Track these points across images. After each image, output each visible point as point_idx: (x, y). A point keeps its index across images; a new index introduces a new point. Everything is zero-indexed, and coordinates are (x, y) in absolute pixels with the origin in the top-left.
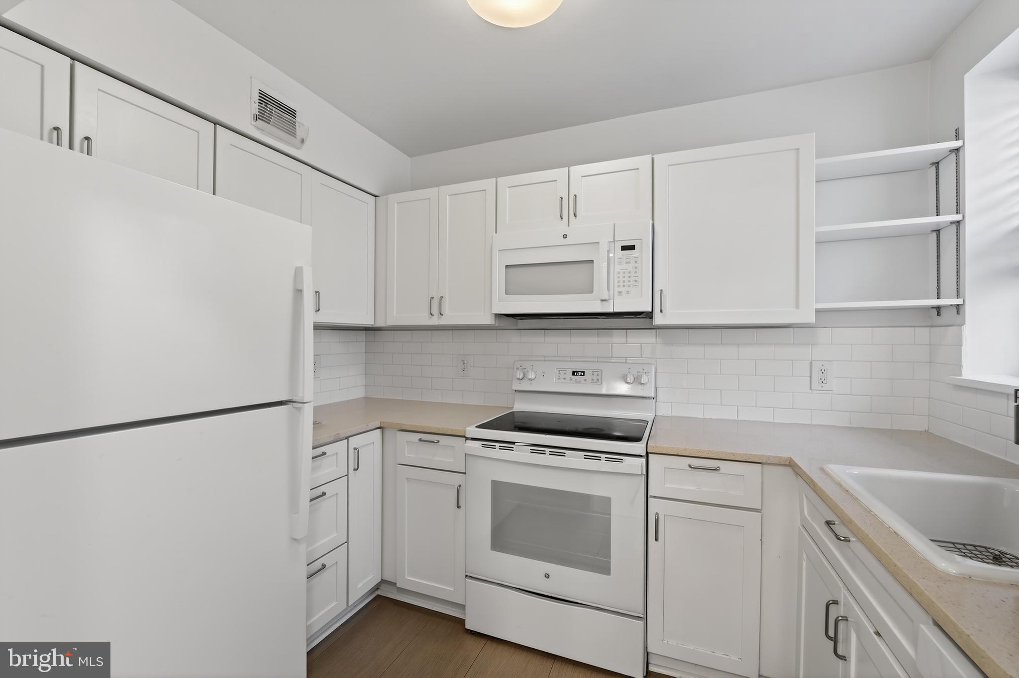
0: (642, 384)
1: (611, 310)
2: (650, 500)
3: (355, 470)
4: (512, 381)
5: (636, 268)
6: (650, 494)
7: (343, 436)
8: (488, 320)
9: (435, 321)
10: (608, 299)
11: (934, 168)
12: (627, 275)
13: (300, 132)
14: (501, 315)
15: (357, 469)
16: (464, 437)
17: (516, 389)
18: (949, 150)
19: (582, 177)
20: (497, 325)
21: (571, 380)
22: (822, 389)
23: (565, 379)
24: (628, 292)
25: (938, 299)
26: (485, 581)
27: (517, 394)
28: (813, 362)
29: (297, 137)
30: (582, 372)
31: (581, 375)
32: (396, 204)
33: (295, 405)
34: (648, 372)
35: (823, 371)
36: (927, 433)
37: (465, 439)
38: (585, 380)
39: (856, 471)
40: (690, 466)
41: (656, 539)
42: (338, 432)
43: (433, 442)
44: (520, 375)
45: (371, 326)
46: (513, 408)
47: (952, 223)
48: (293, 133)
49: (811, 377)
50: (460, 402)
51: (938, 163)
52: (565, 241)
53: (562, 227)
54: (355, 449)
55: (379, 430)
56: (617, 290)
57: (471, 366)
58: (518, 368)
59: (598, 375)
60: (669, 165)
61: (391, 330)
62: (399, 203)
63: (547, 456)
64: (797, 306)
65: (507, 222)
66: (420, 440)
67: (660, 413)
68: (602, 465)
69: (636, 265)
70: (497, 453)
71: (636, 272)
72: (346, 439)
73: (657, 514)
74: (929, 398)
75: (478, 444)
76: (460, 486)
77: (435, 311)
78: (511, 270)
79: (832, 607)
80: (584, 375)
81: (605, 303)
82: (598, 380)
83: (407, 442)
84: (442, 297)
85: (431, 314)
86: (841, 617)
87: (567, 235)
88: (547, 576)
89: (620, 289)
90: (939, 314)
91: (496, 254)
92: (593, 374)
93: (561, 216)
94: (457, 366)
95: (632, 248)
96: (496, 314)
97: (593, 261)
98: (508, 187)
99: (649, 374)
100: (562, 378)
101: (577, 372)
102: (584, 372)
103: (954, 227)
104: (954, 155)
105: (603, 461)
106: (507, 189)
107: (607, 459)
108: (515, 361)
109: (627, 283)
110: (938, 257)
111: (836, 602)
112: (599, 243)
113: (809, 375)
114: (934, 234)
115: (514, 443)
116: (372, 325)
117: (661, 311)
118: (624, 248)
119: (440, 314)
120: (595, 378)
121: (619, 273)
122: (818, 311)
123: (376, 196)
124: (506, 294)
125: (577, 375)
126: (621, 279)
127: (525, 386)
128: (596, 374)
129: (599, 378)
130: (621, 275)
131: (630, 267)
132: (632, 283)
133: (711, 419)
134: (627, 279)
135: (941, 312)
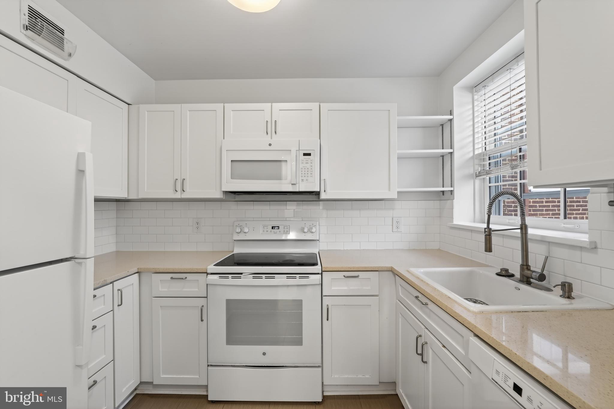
0: (312, 232)
1: (297, 190)
2: (324, 298)
3: (119, 305)
4: (232, 234)
5: (311, 166)
6: (324, 294)
7: (109, 282)
8: (218, 195)
9: (178, 196)
10: (295, 183)
11: (441, 127)
12: (306, 170)
13: (66, 46)
14: (227, 192)
15: (121, 304)
16: (206, 273)
17: (235, 239)
18: (448, 119)
19: (280, 110)
20: (224, 198)
21: (271, 232)
22: (397, 231)
23: (267, 231)
24: (307, 180)
25: (443, 187)
26: (223, 366)
27: (235, 242)
28: (394, 218)
29: (65, 50)
30: (277, 227)
31: (277, 229)
32: (146, 112)
33: (77, 260)
34: (315, 226)
35: (398, 222)
36: (439, 250)
37: (206, 274)
38: (280, 232)
39: (422, 270)
40: (344, 276)
41: (328, 320)
42: (105, 279)
43: (182, 279)
44: (238, 230)
45: (124, 198)
46: (233, 251)
47: (449, 153)
48: (62, 47)
49: (392, 225)
50: (195, 250)
51: (443, 125)
52: (270, 148)
53: (267, 139)
54: (118, 290)
55: (137, 274)
56: (301, 178)
57: (203, 226)
58: (237, 226)
60: (328, 110)
61: (139, 201)
62: (148, 111)
63: (264, 280)
64: (389, 190)
65: (232, 133)
66: (172, 278)
67: (321, 248)
68: (298, 281)
69: (311, 165)
70: (230, 281)
71: (311, 169)
72: (111, 283)
73: (328, 305)
74: (440, 234)
75: (216, 277)
76: (203, 306)
77: (179, 188)
78: (234, 163)
79: (419, 338)
80: (279, 229)
81: (294, 186)
82: (287, 231)
83: (160, 280)
84: (184, 179)
85: (176, 191)
86: (425, 342)
87: (271, 144)
88: (264, 354)
89: (303, 178)
90: (443, 194)
91: (224, 153)
92: (284, 228)
93: (267, 132)
94: (193, 226)
95: (309, 155)
96: (223, 192)
97: (287, 161)
98: (232, 111)
99: (315, 227)
100: (265, 231)
101: (275, 227)
102: (279, 227)
103: (450, 155)
104: (449, 122)
105: (298, 279)
106: (232, 112)
107: (300, 278)
108: (234, 221)
109: (306, 175)
110: (443, 168)
111: (420, 336)
112: (291, 150)
113: (392, 224)
114: (441, 158)
115: (241, 274)
116: (126, 198)
117: (325, 191)
118: (305, 154)
119: (183, 191)
120: (286, 230)
121: (302, 169)
122: (398, 192)
123: (129, 104)
124: (231, 178)
125: (274, 229)
126: (303, 172)
127: (242, 237)
128: (286, 227)
129: (288, 230)
130: (303, 170)
131: (308, 166)
132: (309, 175)
133: (347, 250)
134: (306, 172)
135: (445, 194)
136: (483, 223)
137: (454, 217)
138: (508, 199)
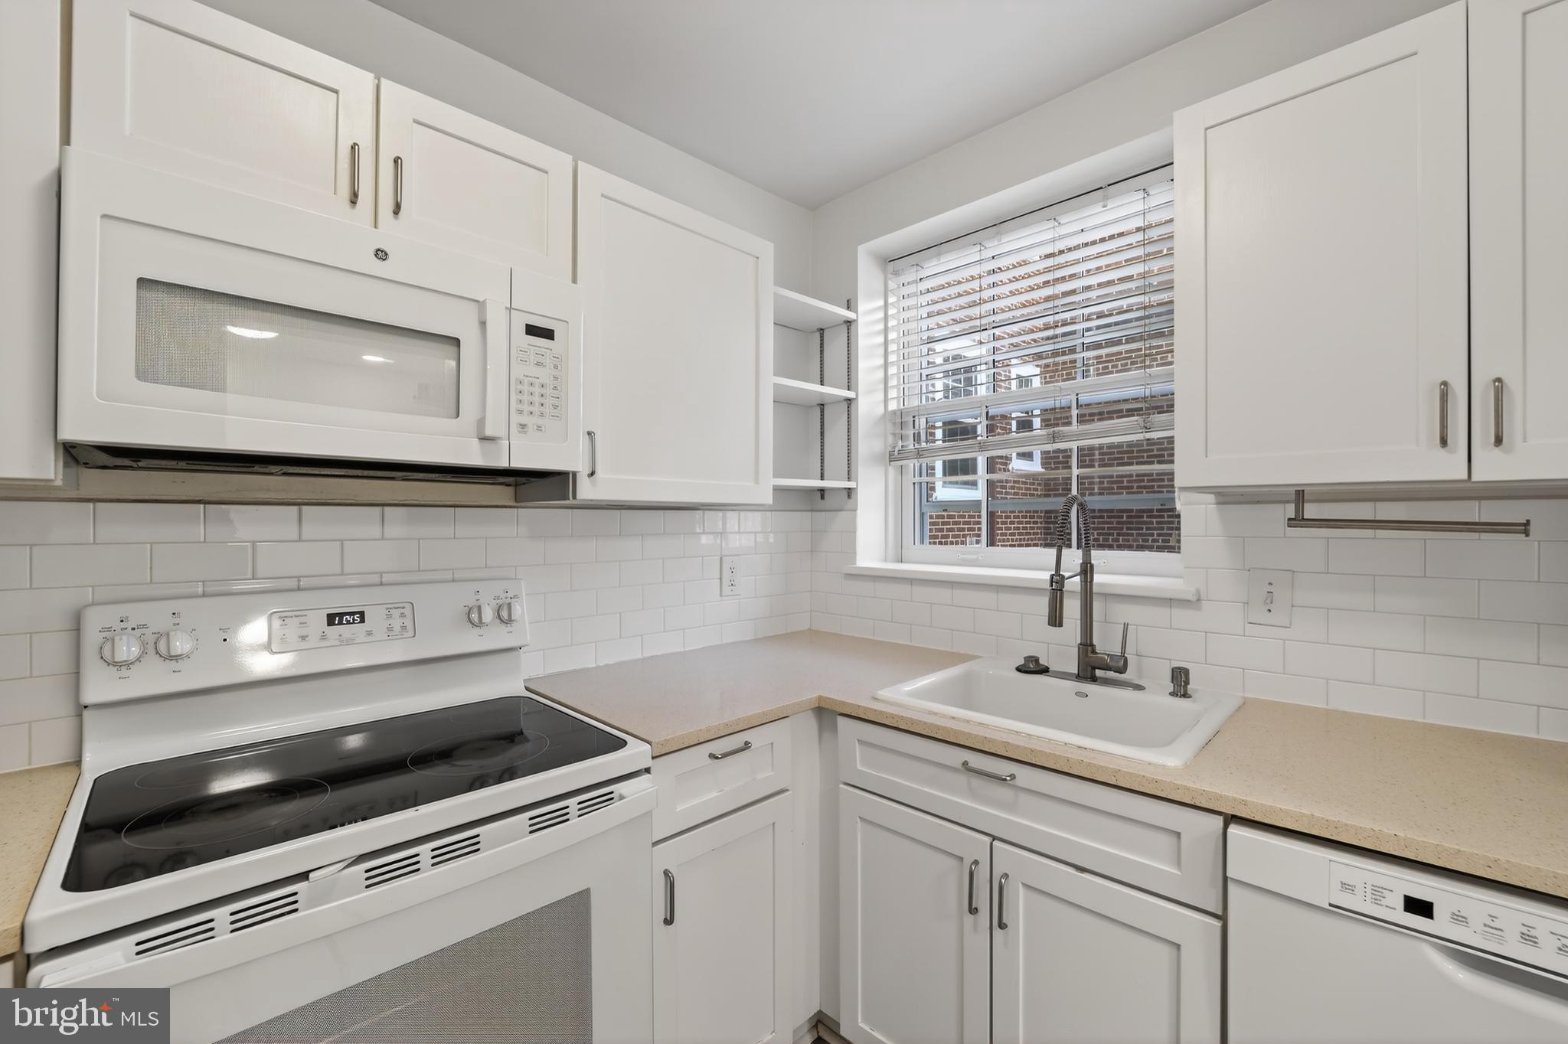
0: (508, 622)
1: (503, 464)
5: (556, 378)
10: (495, 436)
11: (820, 335)
12: (537, 390)
19: (416, 121)
20: (60, 483)
21: (324, 637)
22: (731, 594)
23: (305, 636)
24: (539, 428)
25: (822, 480)
28: (723, 557)
30: (355, 614)
31: (355, 622)
34: (517, 596)
35: (732, 569)
36: (812, 631)
38: (369, 633)
40: (710, 757)
44: (126, 649)
47: (844, 398)
49: (721, 579)
51: (823, 331)
56: (516, 419)
58: (110, 629)
59: (403, 615)
64: (757, 480)
69: (556, 373)
71: (555, 388)
74: (811, 591)
78: (156, 296)
80: (362, 620)
81: (488, 445)
82: (404, 628)
89: (524, 419)
90: (823, 497)
92: (389, 616)
93: (353, 195)
95: (548, 334)
97: (459, 340)
100: (293, 637)
101: (341, 615)
102: (362, 614)
103: (847, 404)
104: (848, 326)
107: (584, 807)
108: (83, 606)
109: (536, 409)
110: (822, 434)
113: (719, 576)
114: (819, 409)
117: (592, 473)
118: (532, 330)
120: (397, 624)
121: (521, 382)
125: (341, 623)
126: (526, 397)
128: (396, 613)
129: (408, 623)
130: (526, 388)
131: (544, 375)
132: (547, 410)
133: (607, 665)
134: (537, 399)
135: (826, 496)
136: (898, 562)
137: (858, 552)
138: (944, 510)
